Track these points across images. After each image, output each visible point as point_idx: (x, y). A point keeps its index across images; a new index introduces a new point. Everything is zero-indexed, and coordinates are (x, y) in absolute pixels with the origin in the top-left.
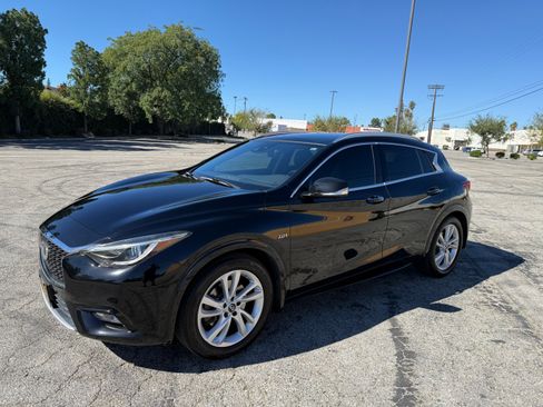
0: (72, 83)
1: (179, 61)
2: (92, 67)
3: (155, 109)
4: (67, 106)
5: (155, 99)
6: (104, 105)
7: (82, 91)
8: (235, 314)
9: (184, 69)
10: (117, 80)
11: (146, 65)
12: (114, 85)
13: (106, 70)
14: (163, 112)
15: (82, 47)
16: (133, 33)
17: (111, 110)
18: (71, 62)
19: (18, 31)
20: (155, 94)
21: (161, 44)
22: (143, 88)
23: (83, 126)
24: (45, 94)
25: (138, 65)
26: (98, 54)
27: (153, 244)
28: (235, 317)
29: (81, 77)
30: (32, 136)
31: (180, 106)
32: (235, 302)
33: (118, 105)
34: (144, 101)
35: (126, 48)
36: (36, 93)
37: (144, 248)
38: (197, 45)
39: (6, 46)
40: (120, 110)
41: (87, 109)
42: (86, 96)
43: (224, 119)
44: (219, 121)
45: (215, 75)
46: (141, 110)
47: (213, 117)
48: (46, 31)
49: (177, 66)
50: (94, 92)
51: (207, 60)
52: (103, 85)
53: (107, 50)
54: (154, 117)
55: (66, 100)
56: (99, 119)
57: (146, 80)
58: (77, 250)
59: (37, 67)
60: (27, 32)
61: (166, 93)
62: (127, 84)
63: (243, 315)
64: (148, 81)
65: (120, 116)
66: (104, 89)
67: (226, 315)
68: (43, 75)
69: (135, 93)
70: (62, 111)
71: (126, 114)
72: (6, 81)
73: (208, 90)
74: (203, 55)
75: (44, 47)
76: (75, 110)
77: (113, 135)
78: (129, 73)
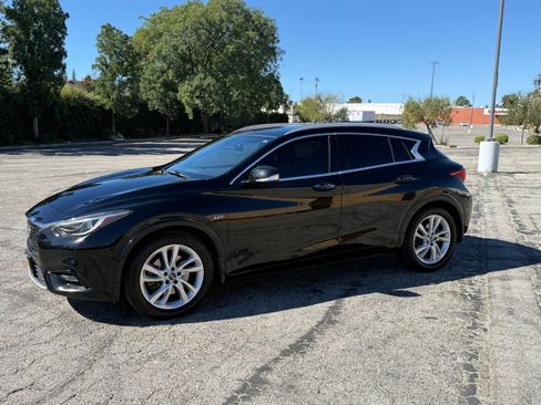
0: (97, 75)
1: (225, 39)
2: (121, 54)
3: (197, 102)
4: (92, 103)
5: (196, 88)
6: (135, 100)
7: (108, 84)
8: (176, 282)
9: (231, 48)
10: (152, 68)
11: (184, 47)
12: (147, 74)
13: (136, 57)
14: (206, 104)
15: (108, 30)
16: (169, 8)
17: (144, 105)
18: (96, 49)
19: (36, 18)
20: (196, 82)
21: (203, 20)
22: (182, 76)
23: (110, 126)
24: (66, 90)
25: (176, 48)
26: (127, 38)
27: (101, 220)
28: (177, 285)
29: (107, 66)
30: (51, 141)
31: (227, 96)
32: (176, 272)
33: (152, 97)
34: (184, 92)
35: (160, 27)
36: (56, 89)
37: (94, 222)
38: (248, 17)
39: (22, 36)
40: (154, 104)
41: (115, 105)
42: (113, 90)
43: (287, 107)
44: (281, 111)
45: (272, 53)
46: (179, 103)
47: (270, 107)
48: (67, 15)
49: (224, 46)
50: (123, 84)
51: (261, 35)
52: (134, 75)
53: (138, 32)
54: (196, 111)
55: (90, 96)
56: (130, 117)
57: (185, 65)
58: (47, 226)
59: (57, 58)
60: (46, 18)
61: (210, 80)
62: (163, 72)
63: (183, 284)
64: (188, 66)
65: (156, 112)
66: (134, 80)
67: (167, 282)
68: (64, 67)
69: (172, 82)
70: (85, 109)
71: (162, 110)
72: (23, 77)
73: (263, 74)
74: (256, 29)
75: (64, 34)
76: (101, 107)
77: (147, 136)
78: (164, 58)
